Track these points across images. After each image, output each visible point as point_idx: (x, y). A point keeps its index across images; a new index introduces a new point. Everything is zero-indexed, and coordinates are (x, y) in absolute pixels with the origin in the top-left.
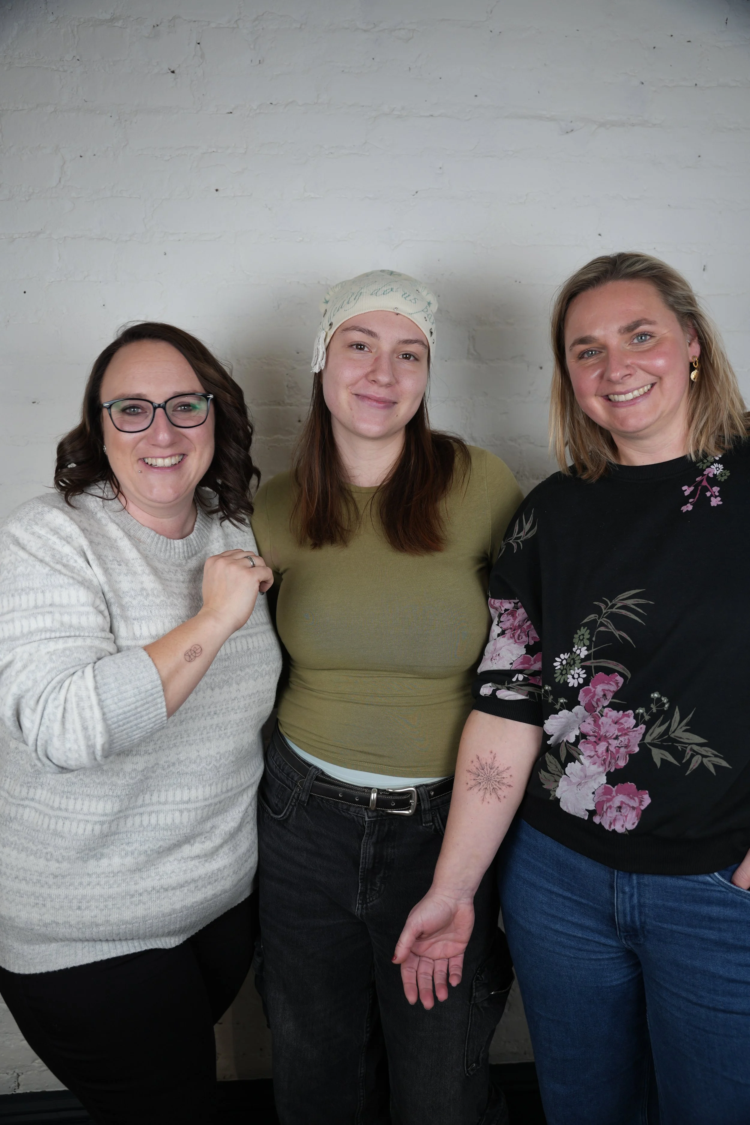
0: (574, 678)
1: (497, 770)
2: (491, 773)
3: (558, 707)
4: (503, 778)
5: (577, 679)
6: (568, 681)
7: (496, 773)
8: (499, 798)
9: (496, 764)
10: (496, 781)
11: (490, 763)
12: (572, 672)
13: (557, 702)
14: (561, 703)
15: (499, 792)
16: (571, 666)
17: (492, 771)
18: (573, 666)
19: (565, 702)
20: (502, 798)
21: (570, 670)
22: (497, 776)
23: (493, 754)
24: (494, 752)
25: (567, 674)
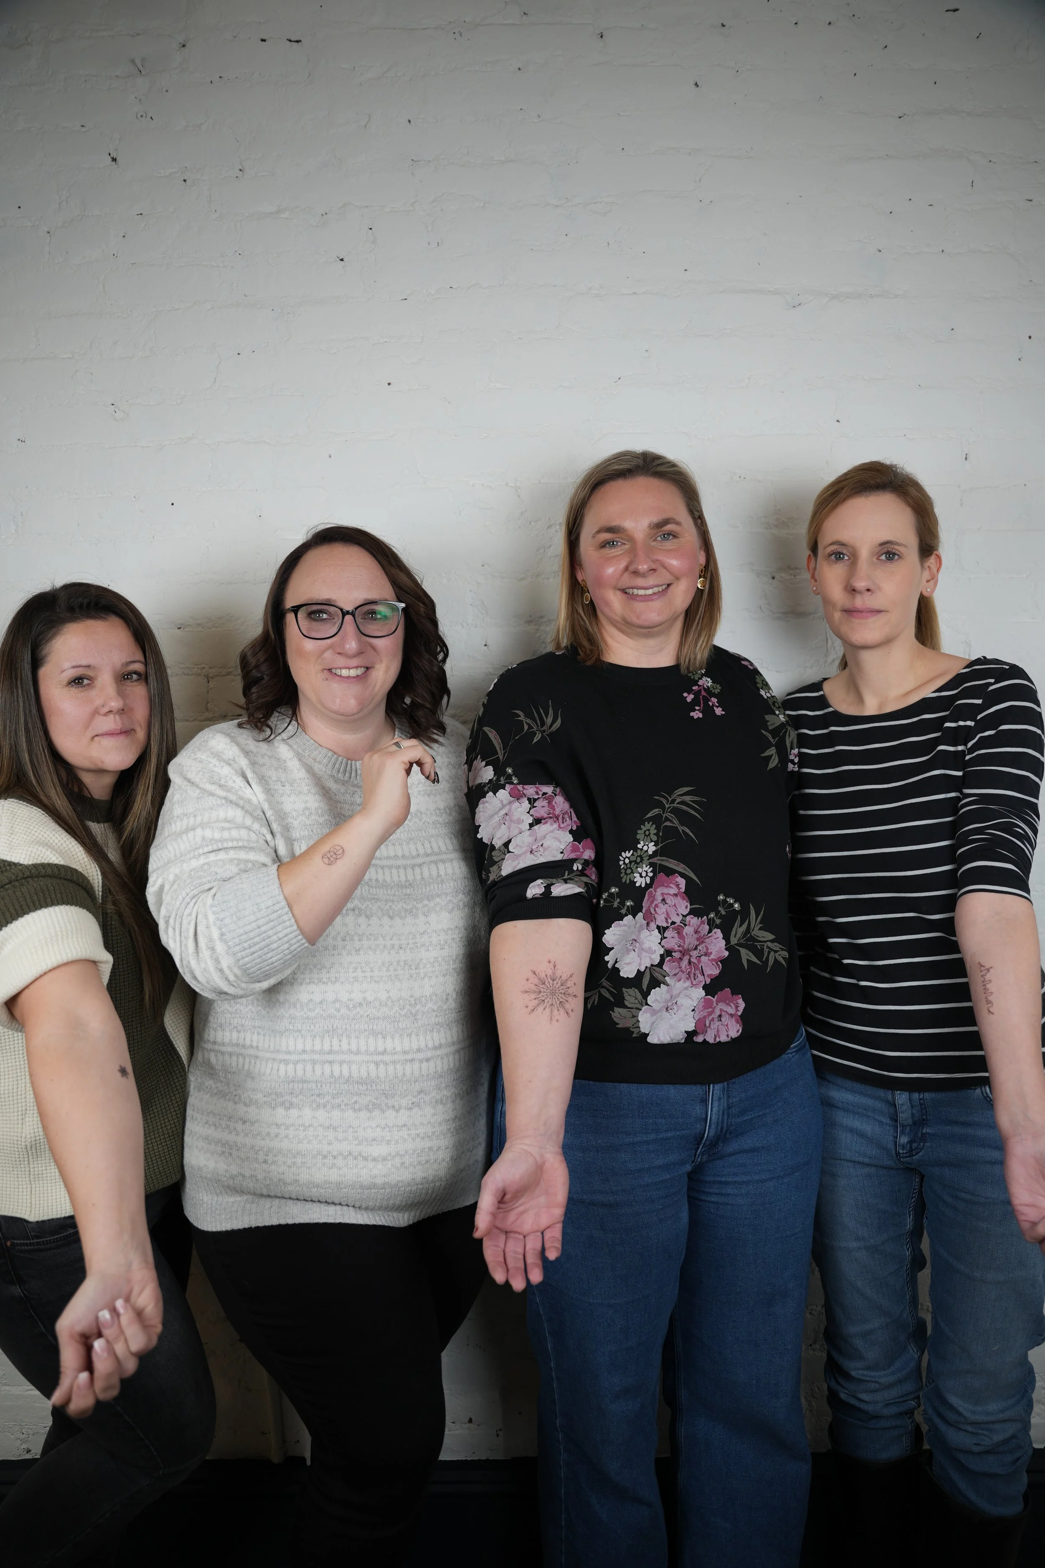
0: (641, 876)
1: (560, 981)
2: (555, 985)
3: (623, 911)
4: (568, 988)
5: (645, 877)
6: (635, 880)
7: (559, 984)
8: (567, 1013)
9: (559, 974)
10: (561, 993)
11: (551, 974)
12: (640, 870)
13: (624, 905)
14: (628, 907)
15: (567, 1006)
16: (638, 864)
17: (555, 982)
18: (641, 863)
19: (631, 906)
20: (570, 1012)
21: (637, 868)
22: (562, 987)
23: (552, 963)
24: (553, 961)
25: (632, 872)
